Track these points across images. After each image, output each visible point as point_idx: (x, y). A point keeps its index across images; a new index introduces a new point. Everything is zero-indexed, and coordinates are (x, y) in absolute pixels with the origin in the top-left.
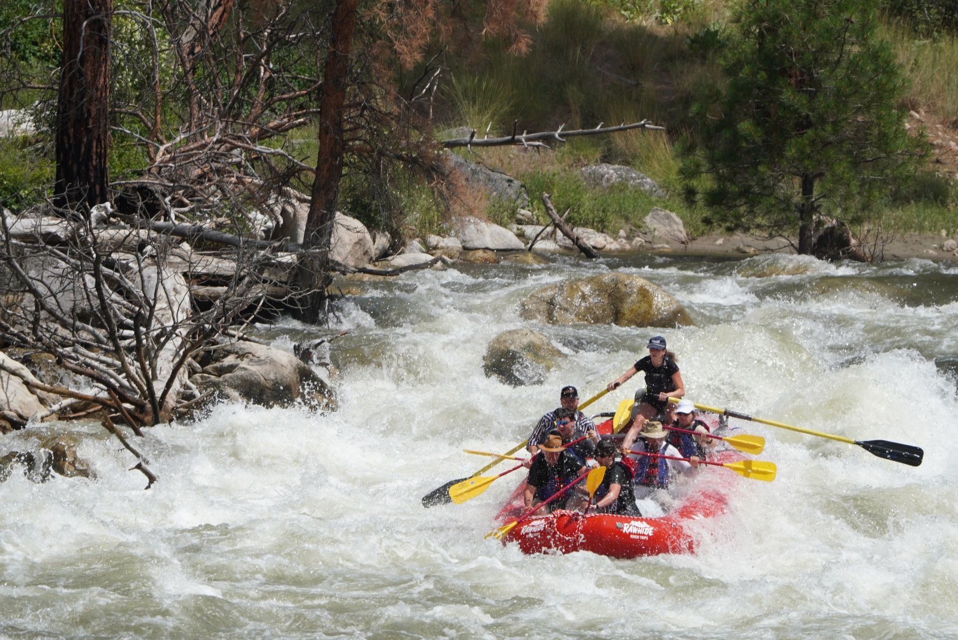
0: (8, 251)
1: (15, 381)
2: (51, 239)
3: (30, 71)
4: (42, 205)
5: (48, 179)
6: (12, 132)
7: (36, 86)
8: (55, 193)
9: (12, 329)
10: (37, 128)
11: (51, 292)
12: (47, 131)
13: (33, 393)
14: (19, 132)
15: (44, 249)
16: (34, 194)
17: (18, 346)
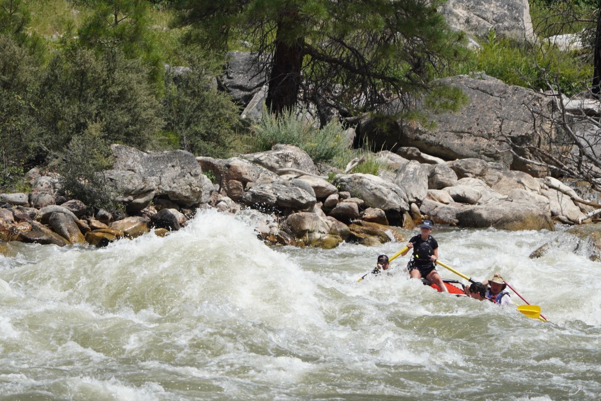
0: (564, 119)
1: (566, 198)
2: (590, 112)
3: (580, 11)
4: (585, 92)
5: (589, 77)
6: (568, 48)
7: (584, 20)
8: (593, 85)
9: (565, 166)
10: (583, 45)
11: (589, 145)
12: (589, 47)
13: (576, 205)
14: (572, 48)
15: (585, 118)
16: (581, 85)
17: (568, 177)
